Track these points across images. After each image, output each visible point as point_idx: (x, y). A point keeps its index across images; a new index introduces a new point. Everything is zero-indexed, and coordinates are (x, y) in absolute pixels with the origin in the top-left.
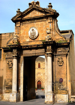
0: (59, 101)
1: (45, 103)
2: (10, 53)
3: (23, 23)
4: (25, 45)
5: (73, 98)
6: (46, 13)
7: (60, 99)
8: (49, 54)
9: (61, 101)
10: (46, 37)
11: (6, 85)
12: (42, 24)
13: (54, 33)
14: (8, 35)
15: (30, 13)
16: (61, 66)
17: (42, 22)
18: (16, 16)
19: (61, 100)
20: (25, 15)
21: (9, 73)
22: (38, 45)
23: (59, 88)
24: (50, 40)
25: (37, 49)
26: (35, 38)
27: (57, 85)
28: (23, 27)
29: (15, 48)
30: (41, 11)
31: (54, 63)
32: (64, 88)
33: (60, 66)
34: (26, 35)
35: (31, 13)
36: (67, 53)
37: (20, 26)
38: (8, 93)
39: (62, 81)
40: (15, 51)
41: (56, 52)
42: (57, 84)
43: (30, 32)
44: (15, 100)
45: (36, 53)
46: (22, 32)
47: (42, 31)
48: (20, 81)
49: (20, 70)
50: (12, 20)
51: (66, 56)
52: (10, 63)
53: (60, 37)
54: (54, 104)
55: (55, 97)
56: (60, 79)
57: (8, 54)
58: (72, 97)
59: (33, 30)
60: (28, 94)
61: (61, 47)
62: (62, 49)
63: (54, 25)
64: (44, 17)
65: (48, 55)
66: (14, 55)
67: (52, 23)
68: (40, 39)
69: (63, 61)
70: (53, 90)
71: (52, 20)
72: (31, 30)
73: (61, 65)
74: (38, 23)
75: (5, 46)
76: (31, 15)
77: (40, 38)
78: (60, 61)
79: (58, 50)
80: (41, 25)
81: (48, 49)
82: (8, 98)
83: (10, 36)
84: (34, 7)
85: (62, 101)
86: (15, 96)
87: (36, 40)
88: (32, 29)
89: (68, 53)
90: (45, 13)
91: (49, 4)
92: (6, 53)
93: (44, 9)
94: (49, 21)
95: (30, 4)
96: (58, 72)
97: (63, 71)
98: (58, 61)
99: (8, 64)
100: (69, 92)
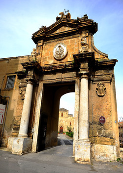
0: (98, 156)
1: (76, 162)
3: (47, 41)
7: (102, 154)
9: (102, 158)
11: (15, 125)
12: (74, 41)
17: (72, 39)
22: (66, 66)
23: (98, 134)
25: (64, 73)
32: (107, 133)
33: (100, 96)
34: (49, 56)
35: (58, 30)
36: (111, 77)
37: (42, 45)
39: (104, 121)
40: (31, 73)
41: (94, 76)
42: (94, 126)
45: (62, 78)
46: (44, 52)
47: (73, 49)
52: (23, 92)
53: (100, 56)
56: (101, 118)
57: (23, 81)
58: (121, 151)
61: (101, 70)
64: (76, 32)
66: (28, 79)
67: (88, 38)
68: (69, 59)
69: (105, 89)
70: (89, 137)
71: (87, 34)
73: (102, 95)
74: (67, 40)
78: (101, 88)
79: (97, 73)
80: (71, 43)
85: (105, 157)
87: (63, 61)
88: (58, 45)
89: (113, 79)
91: (84, 16)
92: (20, 80)
94: (84, 35)
96: (97, 106)
97: (105, 104)
98: (97, 89)
99: (21, 94)
100: (116, 141)
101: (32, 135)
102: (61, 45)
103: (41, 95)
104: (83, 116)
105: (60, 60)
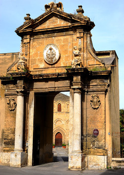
0: (91, 166)
1: (69, 169)
2: (12, 86)
3: (35, 37)
4: (37, 73)
5: (115, 162)
6: (73, 21)
7: (94, 163)
8: (77, 89)
9: (94, 167)
10: (73, 62)
11: (5, 139)
12: (67, 39)
13: (85, 55)
14: (10, 56)
15: (46, 20)
16: (97, 109)
17: (66, 37)
18: (24, 25)
19: (95, 165)
20: (38, 25)
21: (10, 119)
22: (59, 74)
23: (92, 146)
24: (79, 67)
25: (57, 81)
26: (54, 62)
27: (88, 140)
28: (35, 43)
29: (20, 78)
30: (65, 19)
31: (84, 104)
32: (100, 145)
33: (94, 109)
34: (39, 57)
35: (48, 22)
36: (106, 88)
37: (30, 43)
38: (8, 151)
39: (98, 134)
40: (20, 83)
41: (88, 86)
42: (88, 138)
43: (46, 52)
44: (19, 163)
45: (55, 88)
46: (32, 52)
47: (66, 51)
48: (27, 133)
49: (28, 114)
50: (17, 32)
51: (104, 92)
52: (12, 102)
53: (96, 62)
54: (84, 171)
55: (86, 160)
56: (95, 130)
57: (9, 88)
58: (113, 161)
59: (51, 49)
60: (41, 154)
61: (96, 79)
62: (98, 81)
63: (85, 41)
64: (70, 28)
65: (76, 91)
66: (18, 90)
67: (82, 39)
69: (99, 101)
70: (82, 149)
71: (82, 34)
72: (48, 49)
73: (97, 107)
74: (59, 38)
75: (5, 75)
76: (48, 25)
77: (62, 63)
78: (95, 100)
79: (92, 83)
80: (64, 42)
81: (76, 80)
82: (7, 160)
83: (12, 58)
84: (53, 11)
85: (97, 166)
86: (19, 157)
87: (55, 65)
88: (49, 47)
89: (109, 89)
90: (71, 22)
91: (79, 7)
92: (5, 86)
93: (70, 16)
94: (78, 35)
95: (47, 7)
96: (91, 119)
97: (98, 117)
98: (92, 101)
99: (8, 104)
100: (108, 152)
101: (26, 149)
102: (52, 47)
103: (33, 106)
104: (76, 130)
105: (52, 65)
